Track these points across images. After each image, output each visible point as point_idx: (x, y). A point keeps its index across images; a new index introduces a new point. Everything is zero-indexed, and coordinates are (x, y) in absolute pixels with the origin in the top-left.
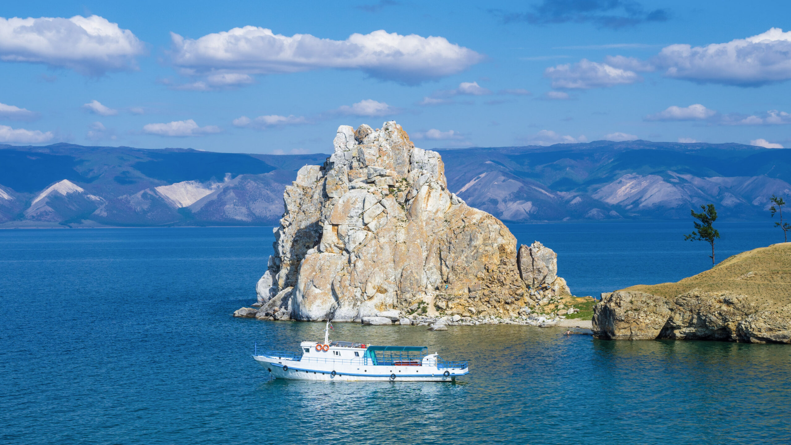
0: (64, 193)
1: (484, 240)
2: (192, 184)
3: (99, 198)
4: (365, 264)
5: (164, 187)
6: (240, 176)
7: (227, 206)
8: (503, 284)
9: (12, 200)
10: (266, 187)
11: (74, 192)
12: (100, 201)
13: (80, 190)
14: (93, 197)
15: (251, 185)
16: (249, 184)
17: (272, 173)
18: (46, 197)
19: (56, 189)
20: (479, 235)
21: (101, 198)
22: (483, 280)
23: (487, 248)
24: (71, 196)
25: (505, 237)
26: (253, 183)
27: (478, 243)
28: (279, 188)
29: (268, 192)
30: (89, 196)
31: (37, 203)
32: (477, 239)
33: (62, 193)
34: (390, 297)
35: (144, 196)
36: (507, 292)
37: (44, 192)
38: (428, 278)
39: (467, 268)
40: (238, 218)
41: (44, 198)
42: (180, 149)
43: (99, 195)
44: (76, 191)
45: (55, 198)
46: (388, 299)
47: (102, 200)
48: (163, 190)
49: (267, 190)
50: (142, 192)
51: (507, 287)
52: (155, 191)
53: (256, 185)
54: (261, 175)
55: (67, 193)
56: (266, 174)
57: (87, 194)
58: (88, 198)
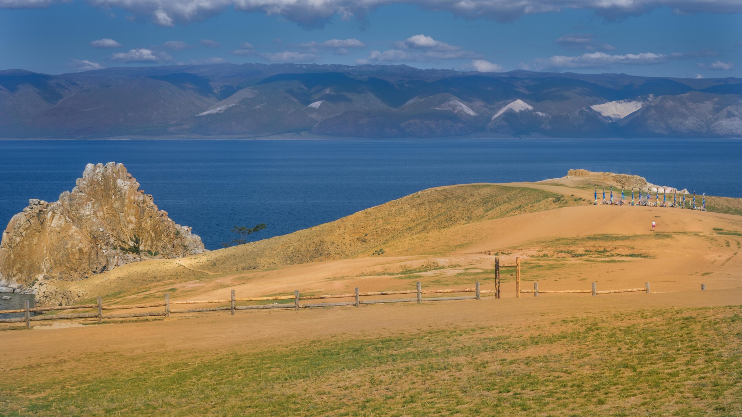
0: (517, 110)
1: (72, 245)
2: (621, 103)
3: (545, 115)
4: (15, 256)
5: (598, 105)
6: (661, 97)
7: (649, 122)
8: (76, 271)
9: (476, 116)
10: (682, 106)
11: (525, 110)
12: (546, 117)
13: (530, 108)
14: (540, 114)
15: (669, 104)
16: (668, 103)
17: (688, 94)
18: (503, 113)
19: (511, 107)
20: (69, 242)
21: (547, 114)
22: (68, 268)
23: (73, 250)
24: (523, 113)
25: (83, 244)
26: (671, 102)
27: (69, 246)
28: (693, 107)
29: (683, 110)
30: (537, 113)
31: (496, 118)
32: (68, 244)
33: (516, 111)
34: (24, 275)
35: (581, 112)
36: (78, 276)
37: (502, 110)
38: (45, 266)
39: (61, 261)
40: (657, 131)
41: (501, 115)
42: (615, 74)
43: (545, 112)
44: (527, 108)
45: (510, 114)
46: (23, 277)
47: (548, 116)
48: (596, 108)
49: (683, 108)
50: (580, 110)
51: (78, 273)
52: (590, 109)
53: (673, 104)
54: (679, 96)
55: (520, 111)
56: (682, 95)
57: (536, 111)
58: (536, 114)
